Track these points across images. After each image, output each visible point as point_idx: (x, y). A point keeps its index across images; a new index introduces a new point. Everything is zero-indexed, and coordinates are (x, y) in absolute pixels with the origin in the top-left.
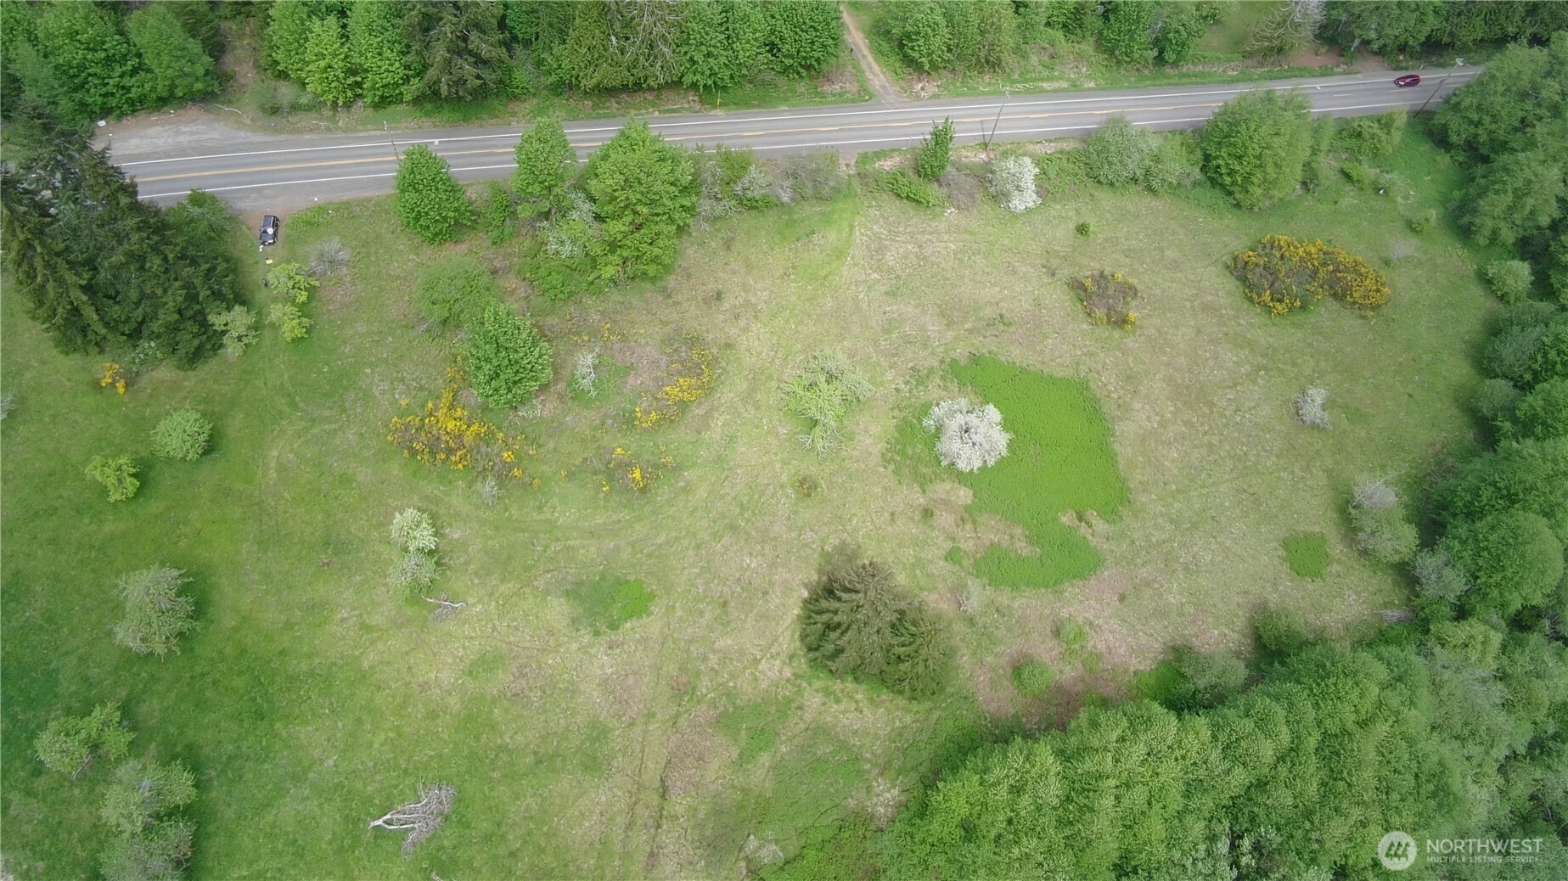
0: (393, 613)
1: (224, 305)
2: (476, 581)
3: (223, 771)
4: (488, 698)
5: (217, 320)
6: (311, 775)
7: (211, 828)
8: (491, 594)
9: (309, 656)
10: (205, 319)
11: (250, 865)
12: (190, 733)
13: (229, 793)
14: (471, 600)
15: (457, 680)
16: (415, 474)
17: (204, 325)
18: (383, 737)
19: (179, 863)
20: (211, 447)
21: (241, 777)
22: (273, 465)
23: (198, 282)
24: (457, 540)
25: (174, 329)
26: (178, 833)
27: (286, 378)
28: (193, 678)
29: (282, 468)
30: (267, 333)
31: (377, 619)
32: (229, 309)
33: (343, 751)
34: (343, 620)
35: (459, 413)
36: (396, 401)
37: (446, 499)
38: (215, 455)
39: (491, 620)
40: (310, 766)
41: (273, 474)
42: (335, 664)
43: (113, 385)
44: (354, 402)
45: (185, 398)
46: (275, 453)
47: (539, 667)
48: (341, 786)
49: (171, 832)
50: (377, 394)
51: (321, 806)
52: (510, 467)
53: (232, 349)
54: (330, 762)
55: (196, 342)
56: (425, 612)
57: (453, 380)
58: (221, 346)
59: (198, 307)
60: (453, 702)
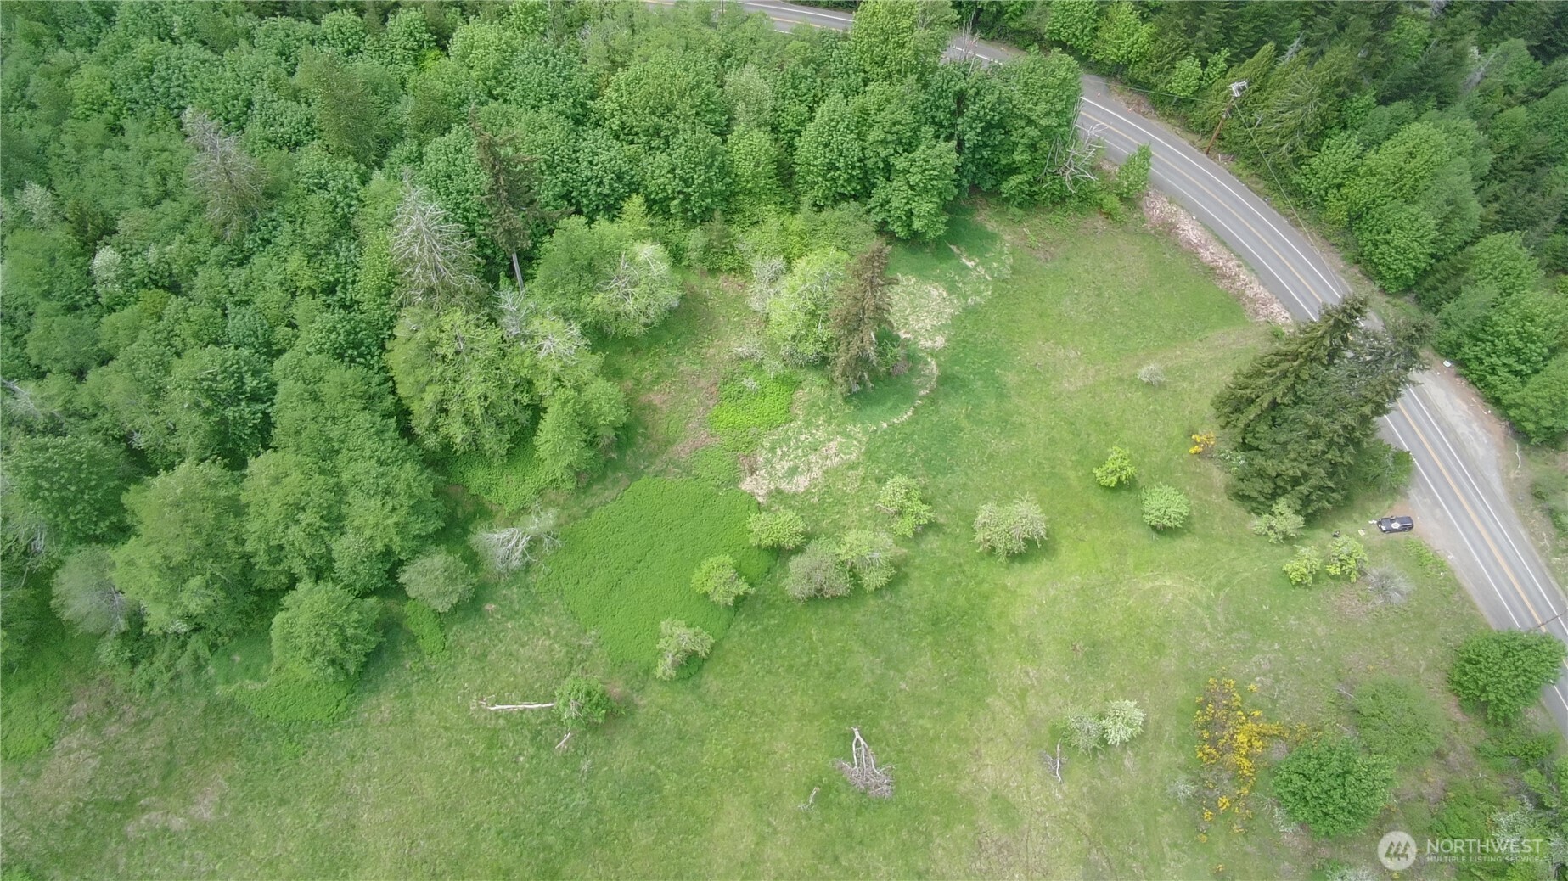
0: (1040, 716)
1: (1298, 507)
2: (1085, 789)
3: (890, 605)
4: (974, 818)
5: (1282, 505)
6: (892, 673)
7: (846, 606)
8: (1075, 807)
9: (991, 651)
10: (1280, 496)
11: (820, 641)
12: (916, 574)
13: (873, 613)
14: (1065, 788)
15: (987, 784)
16: (1180, 711)
17: (1274, 496)
18: (928, 726)
19: (819, 590)
20: (1161, 531)
21: (886, 619)
22: (1157, 583)
23: (1313, 482)
24: (1122, 764)
25: (1261, 474)
26: (842, 585)
27: (1246, 574)
28: (960, 565)
29: (1156, 592)
30: (1286, 548)
31: (1032, 702)
32: (1297, 512)
33: (913, 695)
34: (1027, 673)
35: (1257, 744)
36: (1253, 679)
37: (1163, 746)
38: (1154, 535)
39: (1049, 810)
40: (898, 670)
41: (1149, 585)
42: (987, 673)
43: (1196, 443)
44: (1240, 640)
45: (1200, 499)
46: (1169, 583)
48: (884, 697)
49: (842, 580)
50: (1254, 659)
51: (867, 685)
52: (1212, 805)
53: (1259, 524)
54: (903, 686)
55: (1255, 494)
56: (1046, 744)
57: (1293, 731)
58: (1259, 514)
59: (1289, 488)
60: (966, 785)
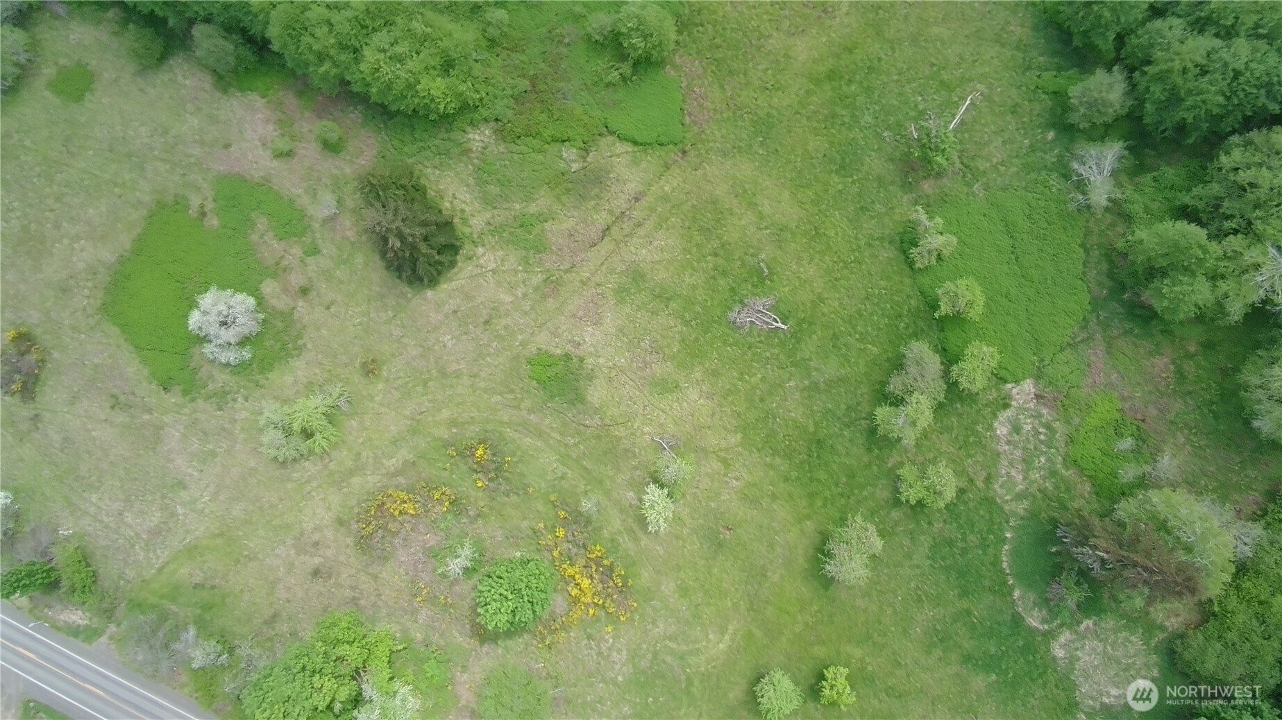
2: (637, 450)
4: (675, 363)
6: (806, 382)
8: (633, 434)
9: (771, 466)
12: (865, 458)
13: (858, 403)
14: (647, 437)
15: (688, 387)
16: (633, 562)
18: (753, 378)
33: (781, 385)
34: (737, 479)
39: (643, 415)
40: (804, 388)
42: (758, 449)
47: (632, 361)
48: (794, 364)
54: (792, 383)
60: (698, 373)
